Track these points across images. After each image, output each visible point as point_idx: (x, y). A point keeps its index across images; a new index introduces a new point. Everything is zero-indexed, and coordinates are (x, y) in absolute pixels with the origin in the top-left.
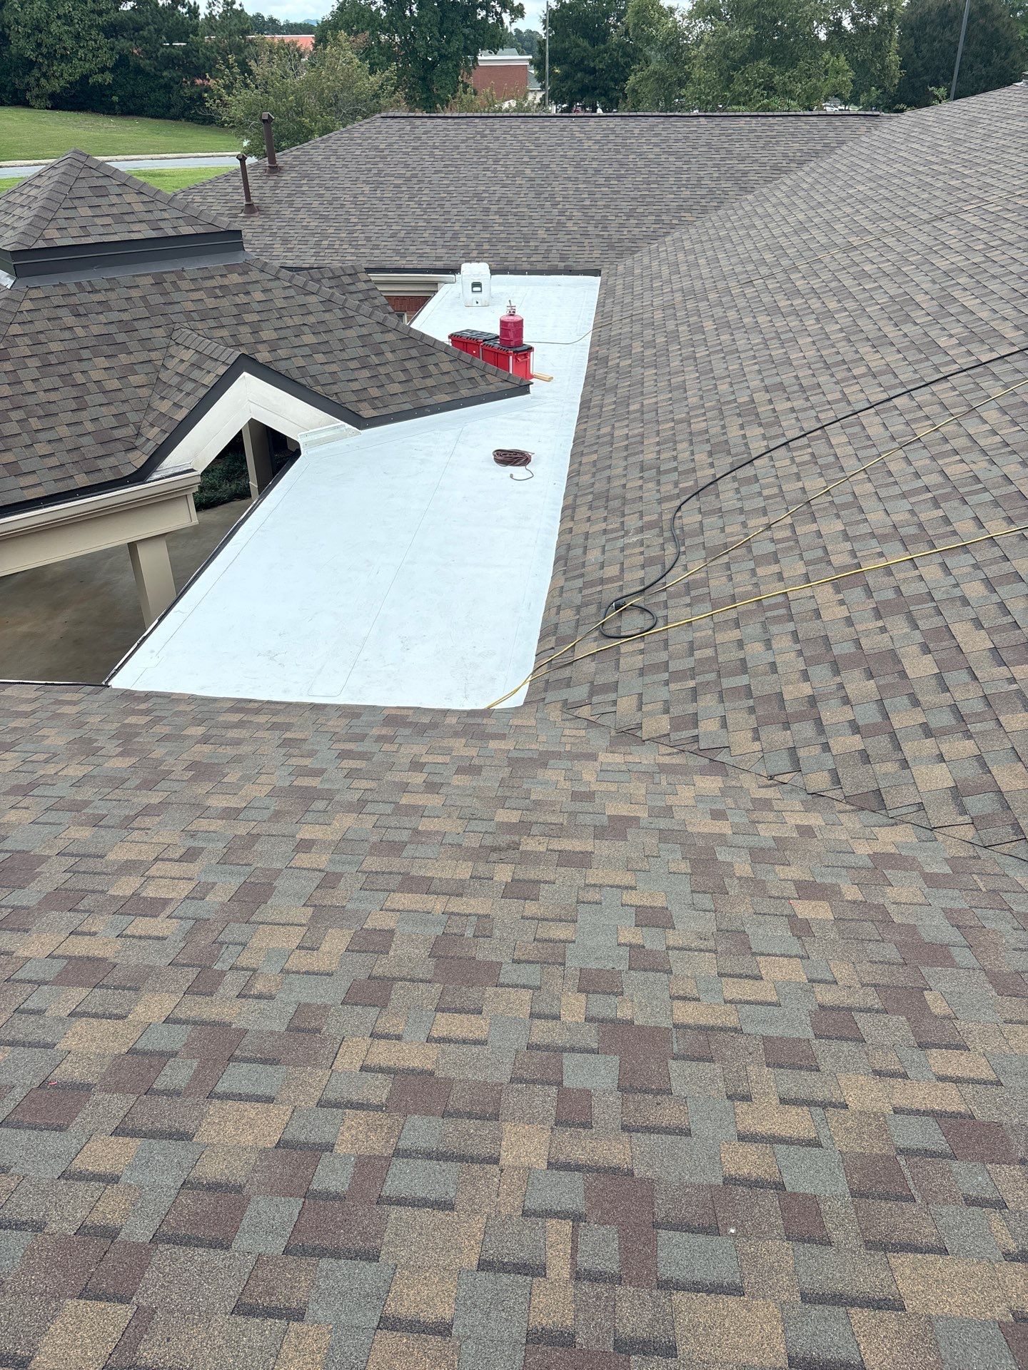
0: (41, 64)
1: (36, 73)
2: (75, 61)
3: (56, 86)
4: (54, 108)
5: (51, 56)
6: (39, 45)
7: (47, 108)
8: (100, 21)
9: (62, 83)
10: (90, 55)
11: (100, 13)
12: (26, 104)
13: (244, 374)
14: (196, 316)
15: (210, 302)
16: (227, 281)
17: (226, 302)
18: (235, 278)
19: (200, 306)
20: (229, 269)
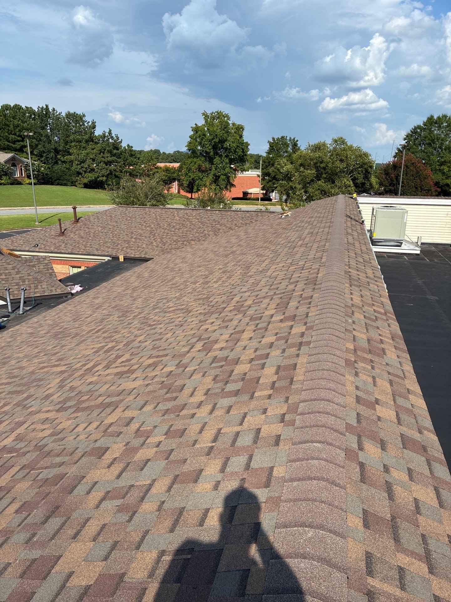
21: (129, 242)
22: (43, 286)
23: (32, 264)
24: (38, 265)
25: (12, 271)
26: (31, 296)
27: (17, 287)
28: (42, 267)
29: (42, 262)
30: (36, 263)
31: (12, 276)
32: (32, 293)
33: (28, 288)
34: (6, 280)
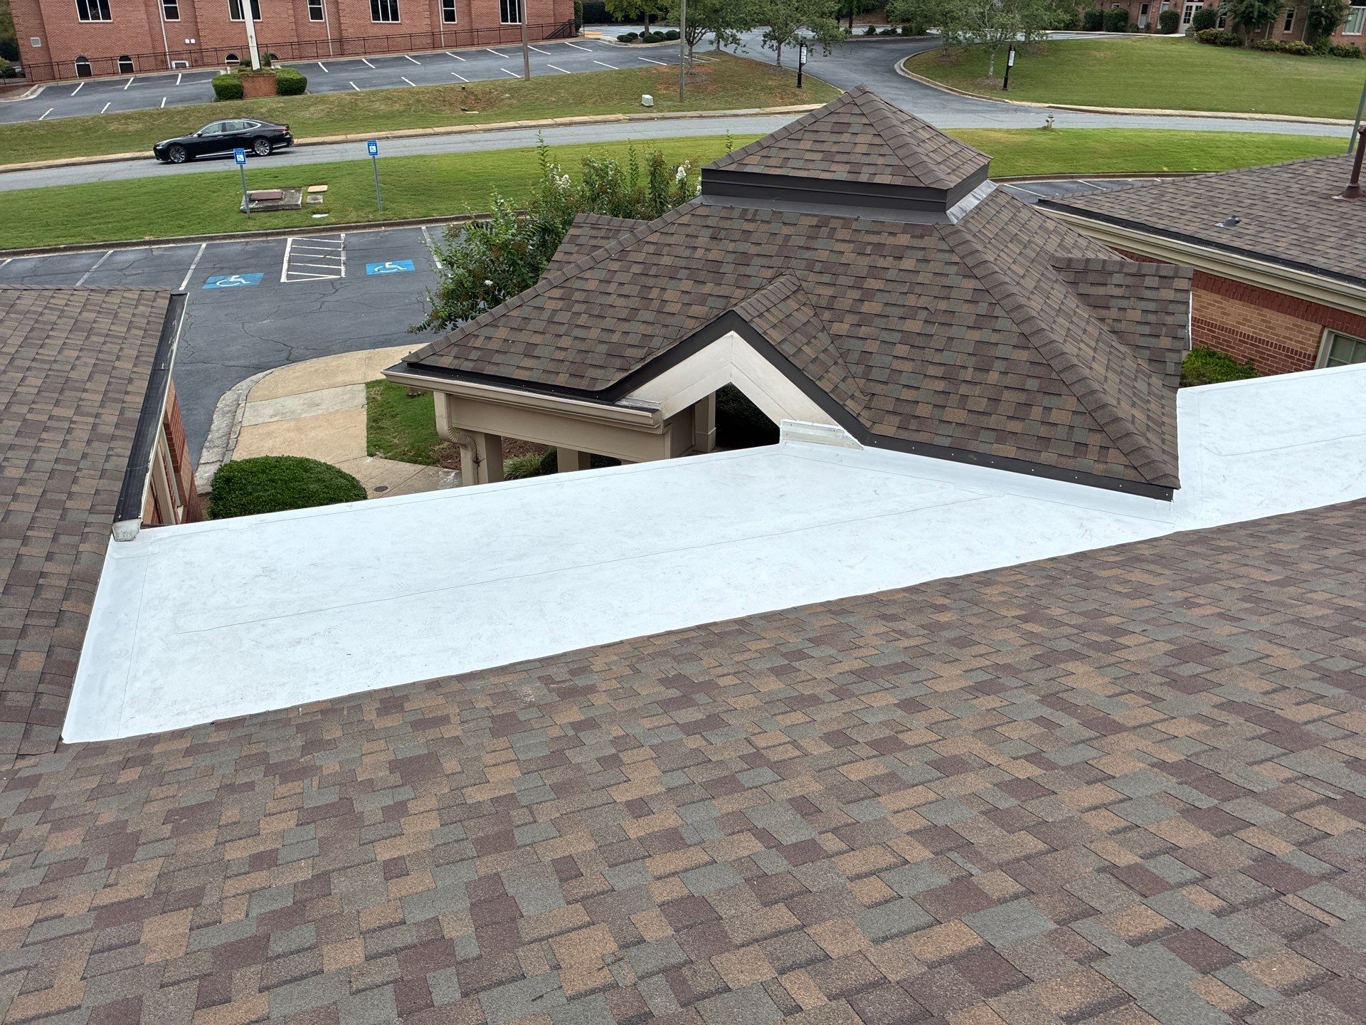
13: (732, 333)
14: (818, 267)
15: (849, 257)
16: (891, 241)
17: (865, 261)
18: (904, 239)
19: (834, 258)
20: (907, 229)
22: (1055, 416)
23: (1101, 291)
24: (1124, 303)
25: (966, 308)
26: (973, 446)
27: (941, 385)
28: (1136, 315)
29: (1148, 294)
30: (1118, 292)
31: (954, 331)
32: (985, 435)
33: (982, 405)
34: (919, 341)
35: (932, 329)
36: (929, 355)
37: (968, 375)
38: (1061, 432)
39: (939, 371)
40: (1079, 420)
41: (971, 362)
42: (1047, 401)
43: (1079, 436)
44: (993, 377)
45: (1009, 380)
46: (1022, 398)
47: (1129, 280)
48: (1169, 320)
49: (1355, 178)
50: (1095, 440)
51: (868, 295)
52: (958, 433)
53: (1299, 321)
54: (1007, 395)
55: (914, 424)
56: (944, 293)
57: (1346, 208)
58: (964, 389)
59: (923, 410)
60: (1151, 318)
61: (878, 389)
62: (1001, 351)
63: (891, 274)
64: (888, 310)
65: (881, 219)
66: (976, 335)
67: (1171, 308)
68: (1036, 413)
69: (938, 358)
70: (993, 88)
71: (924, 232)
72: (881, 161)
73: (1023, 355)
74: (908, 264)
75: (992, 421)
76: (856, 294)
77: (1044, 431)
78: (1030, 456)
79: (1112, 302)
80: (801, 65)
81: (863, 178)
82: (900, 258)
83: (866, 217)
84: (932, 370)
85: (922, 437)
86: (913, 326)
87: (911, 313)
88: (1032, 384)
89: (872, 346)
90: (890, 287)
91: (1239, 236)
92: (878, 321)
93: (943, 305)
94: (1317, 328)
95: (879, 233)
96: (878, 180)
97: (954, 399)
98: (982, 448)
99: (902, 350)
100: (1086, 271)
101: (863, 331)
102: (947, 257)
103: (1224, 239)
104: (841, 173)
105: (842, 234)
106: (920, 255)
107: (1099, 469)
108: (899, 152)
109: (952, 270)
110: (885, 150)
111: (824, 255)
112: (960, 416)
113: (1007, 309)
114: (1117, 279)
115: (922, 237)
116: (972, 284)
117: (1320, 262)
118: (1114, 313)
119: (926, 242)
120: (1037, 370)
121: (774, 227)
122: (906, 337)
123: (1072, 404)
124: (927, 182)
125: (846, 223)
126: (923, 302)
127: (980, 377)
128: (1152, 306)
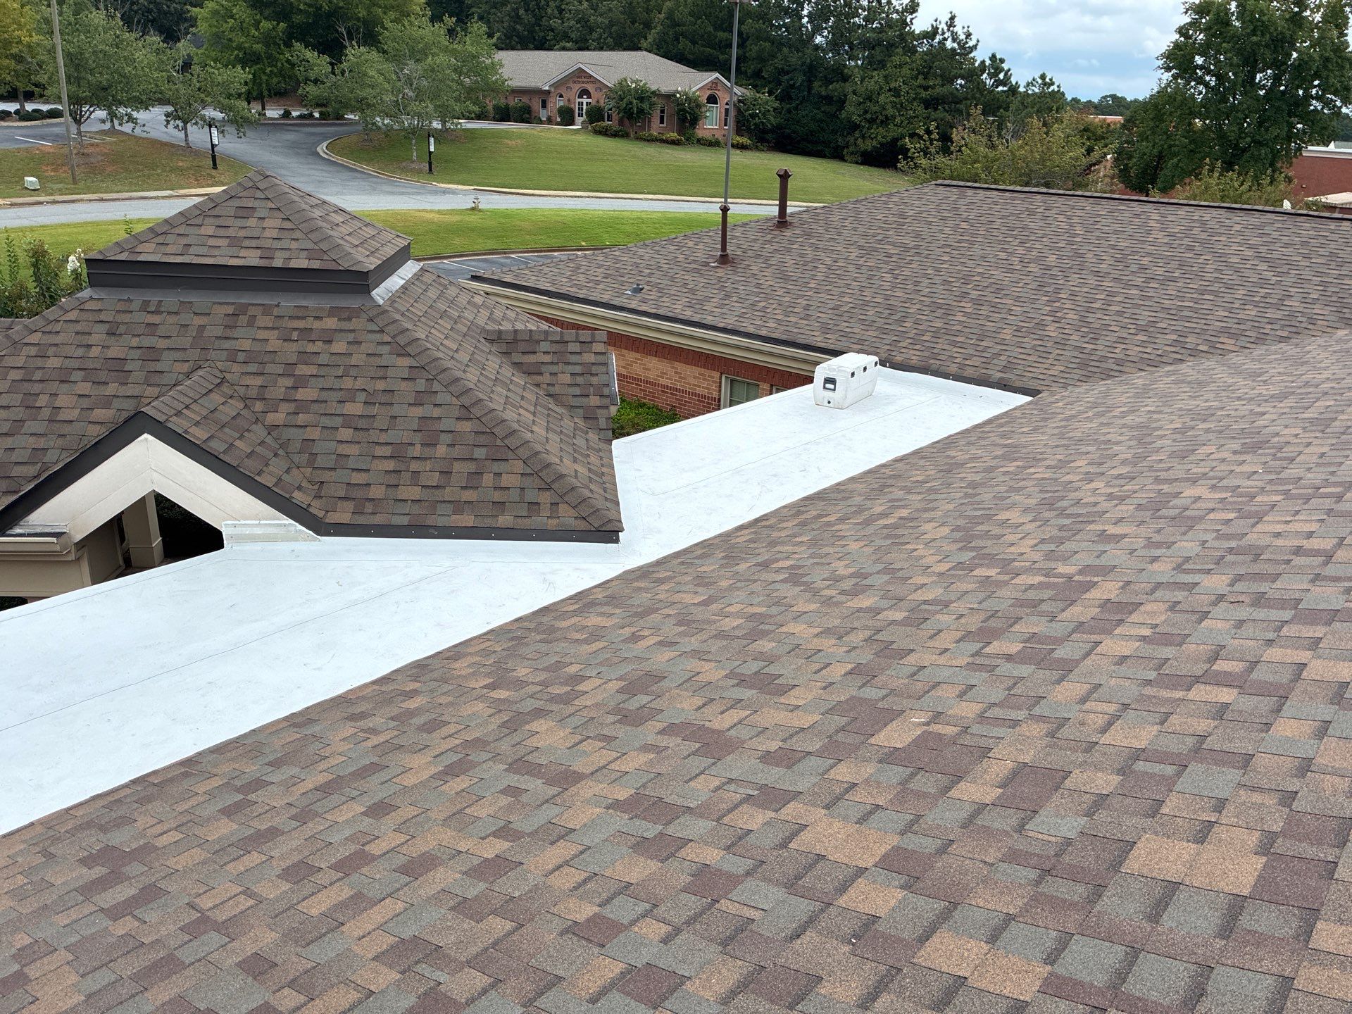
0: (863, 127)
1: (857, 134)
2: (891, 126)
3: (868, 145)
4: (862, 164)
5: (872, 121)
6: (866, 112)
7: (857, 163)
8: (924, 94)
9: (875, 143)
10: (905, 123)
11: (926, 88)
12: (841, 158)
13: (146, 436)
14: (241, 357)
15: (274, 344)
16: (317, 325)
17: (293, 347)
18: (331, 323)
19: (258, 347)
20: (333, 312)
21: (948, 312)
22: (506, 481)
23: (531, 359)
24: (554, 369)
25: (404, 385)
26: (430, 521)
27: (390, 465)
28: (566, 378)
29: (573, 359)
30: (547, 358)
31: (395, 410)
32: (442, 509)
33: (435, 479)
34: (362, 423)
35: (375, 410)
36: (374, 436)
37: (417, 451)
38: (514, 495)
39: (387, 451)
40: (528, 482)
41: (417, 438)
42: (496, 467)
43: (531, 496)
44: (441, 450)
45: (456, 452)
46: (472, 467)
47: (555, 347)
48: (594, 380)
49: (724, 248)
50: (545, 498)
51: (301, 382)
52: (416, 510)
53: (702, 370)
54: (457, 466)
55: (369, 508)
56: (381, 373)
57: (721, 273)
58: (414, 466)
59: (376, 492)
60: (580, 380)
61: (327, 476)
62: (445, 424)
63: (323, 359)
64: (325, 395)
65: (304, 303)
66: (418, 412)
67: (594, 369)
68: (488, 479)
69: (383, 438)
70: (419, 172)
71: (351, 315)
72: (294, 245)
73: (466, 426)
74: (340, 346)
75: (448, 493)
76: (289, 382)
77: (497, 497)
78: (488, 522)
79: (544, 369)
80: (213, 146)
81: (278, 263)
82: (330, 342)
83: (287, 303)
84: (379, 451)
85: (378, 519)
86: (354, 408)
87: (350, 396)
88: (480, 453)
89: (314, 433)
90: (323, 371)
91: (644, 301)
92: (315, 407)
93: (381, 385)
94: (716, 375)
95: (304, 318)
96: (293, 264)
97: (406, 477)
98: (442, 521)
99: (346, 434)
100: (515, 341)
101: (301, 419)
102: (378, 337)
103: (634, 305)
104: (252, 259)
105: (263, 321)
106: (351, 337)
107: (552, 524)
108: (312, 236)
109: (385, 349)
110: (297, 234)
111: (247, 344)
112: (415, 492)
113: (445, 384)
114: (545, 346)
115: (349, 319)
116: (407, 362)
117: (709, 320)
118: (546, 378)
119: (354, 324)
120: (483, 439)
121: (185, 318)
122: (348, 422)
123: (519, 466)
124: (345, 265)
125: (267, 310)
126: (360, 383)
127: (428, 452)
128: (578, 369)
